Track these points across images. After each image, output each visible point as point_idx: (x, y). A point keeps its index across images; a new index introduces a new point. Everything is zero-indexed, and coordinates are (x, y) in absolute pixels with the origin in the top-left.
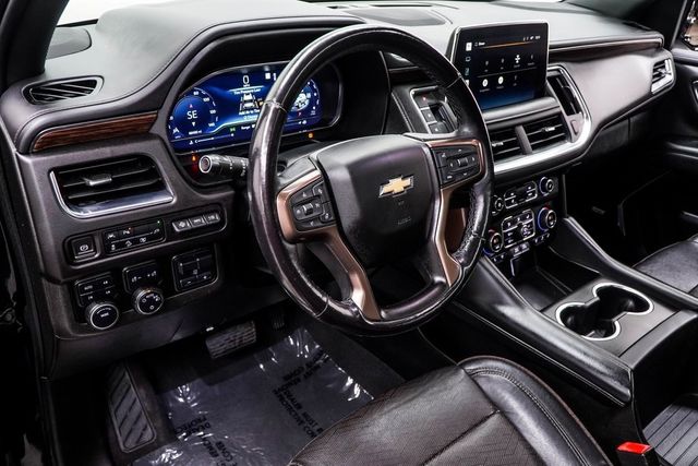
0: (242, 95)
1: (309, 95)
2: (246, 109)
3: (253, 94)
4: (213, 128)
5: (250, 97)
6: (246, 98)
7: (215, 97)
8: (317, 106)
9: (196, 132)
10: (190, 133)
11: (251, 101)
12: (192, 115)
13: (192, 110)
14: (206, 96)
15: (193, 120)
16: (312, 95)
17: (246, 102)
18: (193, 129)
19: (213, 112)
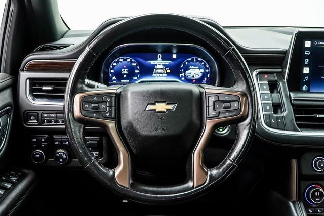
0: (156, 65)
1: (202, 71)
2: (158, 73)
3: (163, 65)
4: (136, 80)
5: (161, 67)
6: (158, 67)
7: (139, 63)
8: (207, 78)
9: (125, 81)
10: (122, 81)
11: (162, 69)
12: (125, 71)
13: (125, 68)
14: (134, 62)
15: (125, 74)
16: (205, 71)
17: (158, 69)
18: (124, 79)
19: (137, 71)
